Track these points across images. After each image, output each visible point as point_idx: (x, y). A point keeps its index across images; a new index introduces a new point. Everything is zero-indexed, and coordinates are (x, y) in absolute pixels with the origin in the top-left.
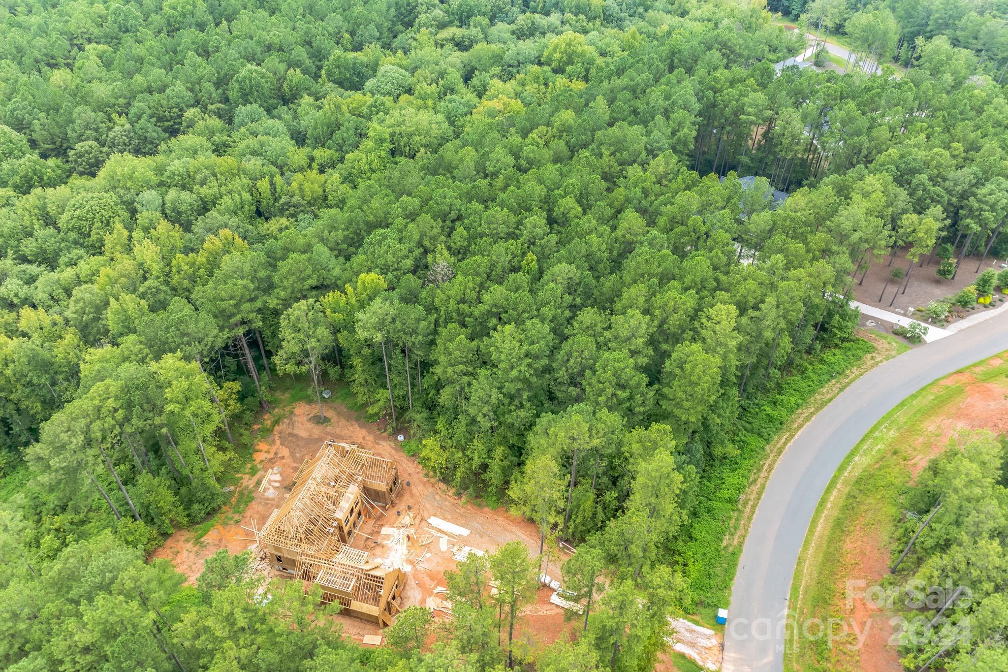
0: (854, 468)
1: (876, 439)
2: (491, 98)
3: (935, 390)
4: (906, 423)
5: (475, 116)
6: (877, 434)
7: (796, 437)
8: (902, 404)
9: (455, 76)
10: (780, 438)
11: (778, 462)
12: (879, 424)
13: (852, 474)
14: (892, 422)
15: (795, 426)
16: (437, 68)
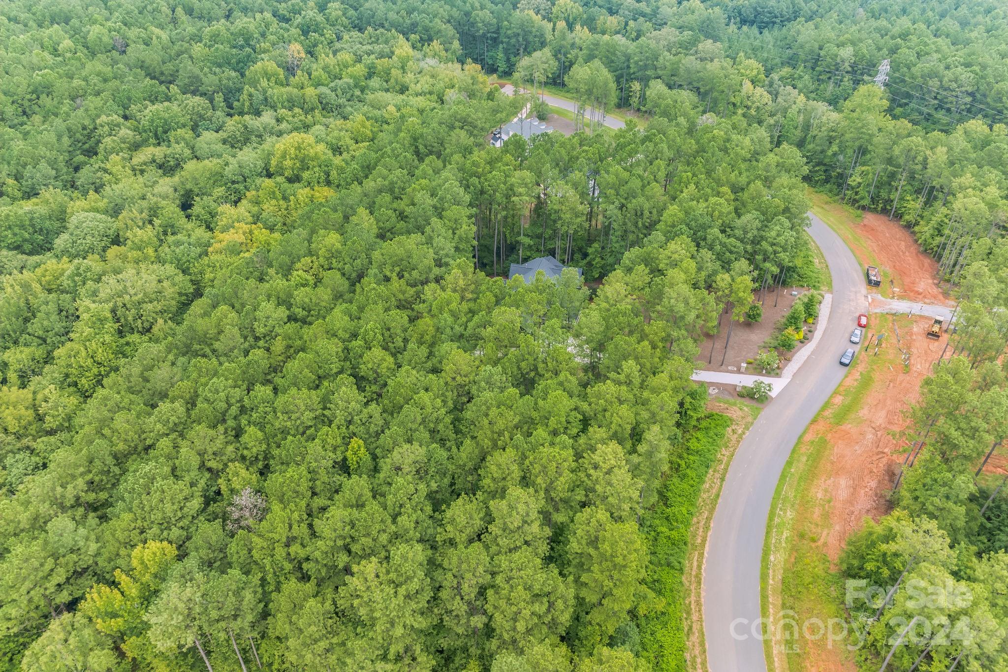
0: (774, 571)
1: (778, 526)
2: (225, 230)
3: (803, 449)
4: (795, 496)
5: (213, 257)
6: (777, 520)
7: (706, 554)
8: (783, 477)
9: (171, 209)
10: (690, 561)
11: (703, 594)
12: (773, 508)
13: (776, 580)
14: (784, 500)
15: (699, 541)
16: (144, 204)
